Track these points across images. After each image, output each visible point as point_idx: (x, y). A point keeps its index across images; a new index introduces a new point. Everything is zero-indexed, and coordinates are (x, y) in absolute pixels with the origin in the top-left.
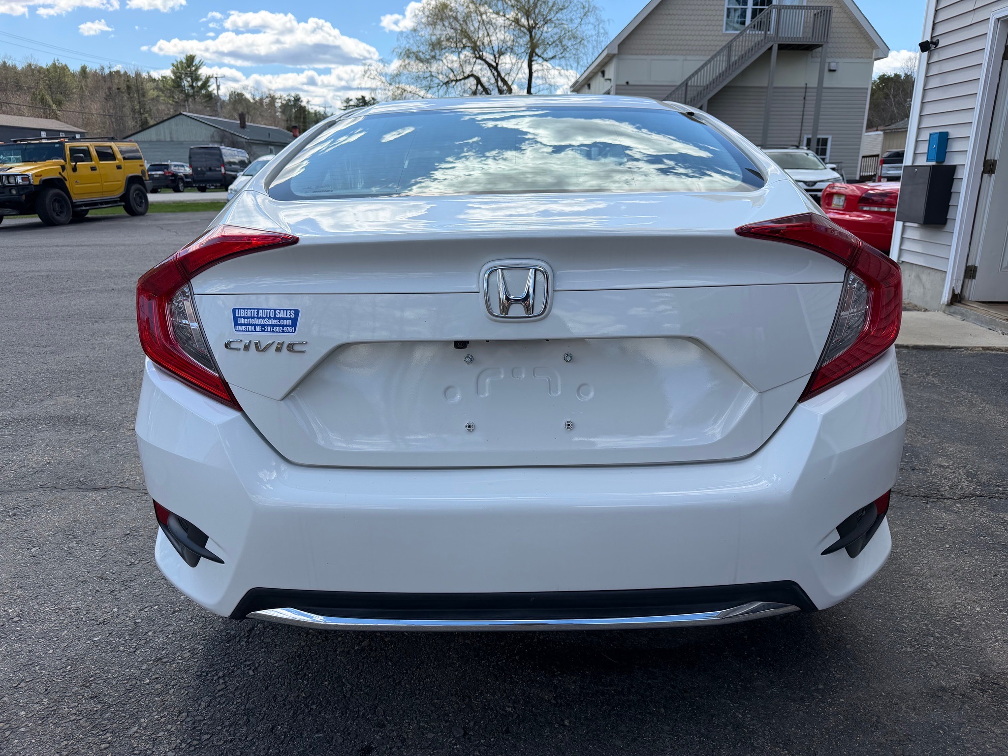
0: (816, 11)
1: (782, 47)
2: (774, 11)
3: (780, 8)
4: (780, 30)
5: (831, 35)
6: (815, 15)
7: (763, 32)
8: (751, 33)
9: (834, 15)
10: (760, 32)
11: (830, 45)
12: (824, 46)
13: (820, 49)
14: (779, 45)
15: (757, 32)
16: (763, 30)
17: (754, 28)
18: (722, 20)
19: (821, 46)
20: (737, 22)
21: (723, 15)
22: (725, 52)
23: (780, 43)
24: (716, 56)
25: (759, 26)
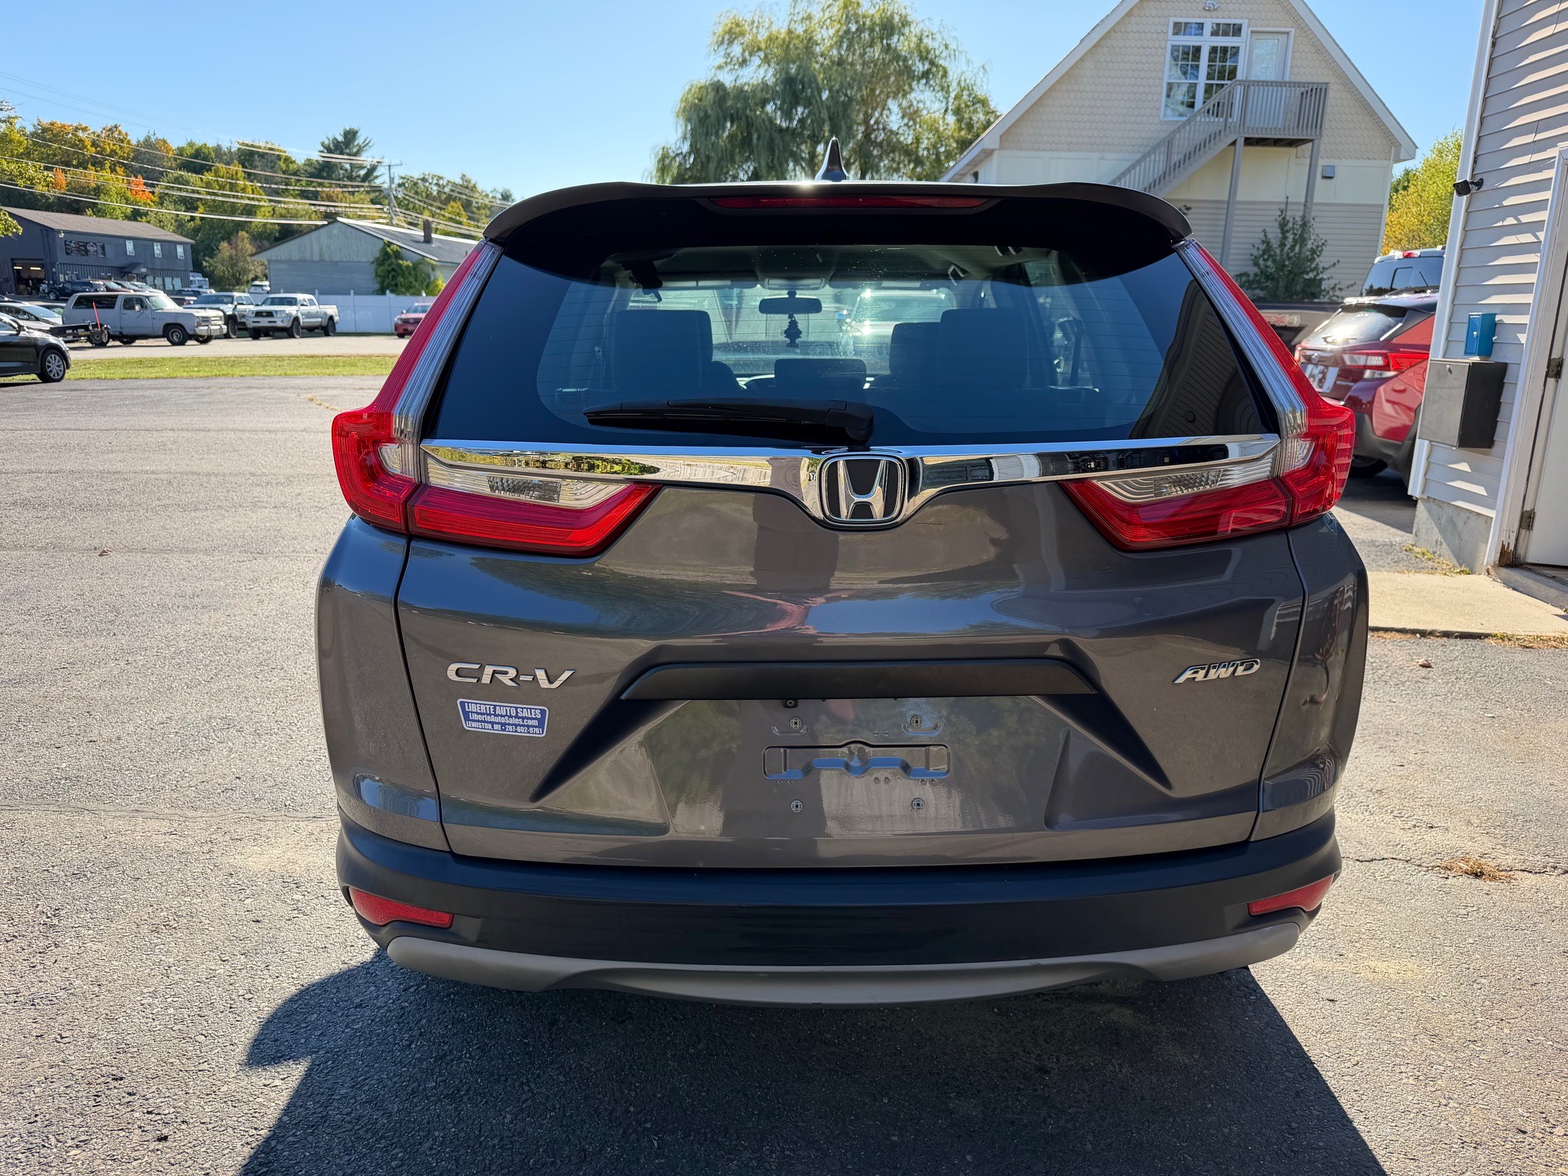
0: (1303, 90)
1: (1249, 142)
2: (1239, 90)
3: (1247, 85)
4: (1248, 116)
5: (1326, 124)
6: (1302, 94)
7: (1221, 120)
8: (1203, 120)
9: (1331, 94)
10: (1217, 119)
11: (1324, 139)
12: (1316, 141)
13: (1311, 144)
14: (1246, 139)
15: (1212, 119)
16: (1222, 116)
17: (1208, 112)
18: (1159, 101)
19: (1312, 141)
20: (1182, 103)
21: (1161, 93)
22: (1163, 149)
23: (1247, 136)
24: (1149, 154)
25: (1216, 110)
